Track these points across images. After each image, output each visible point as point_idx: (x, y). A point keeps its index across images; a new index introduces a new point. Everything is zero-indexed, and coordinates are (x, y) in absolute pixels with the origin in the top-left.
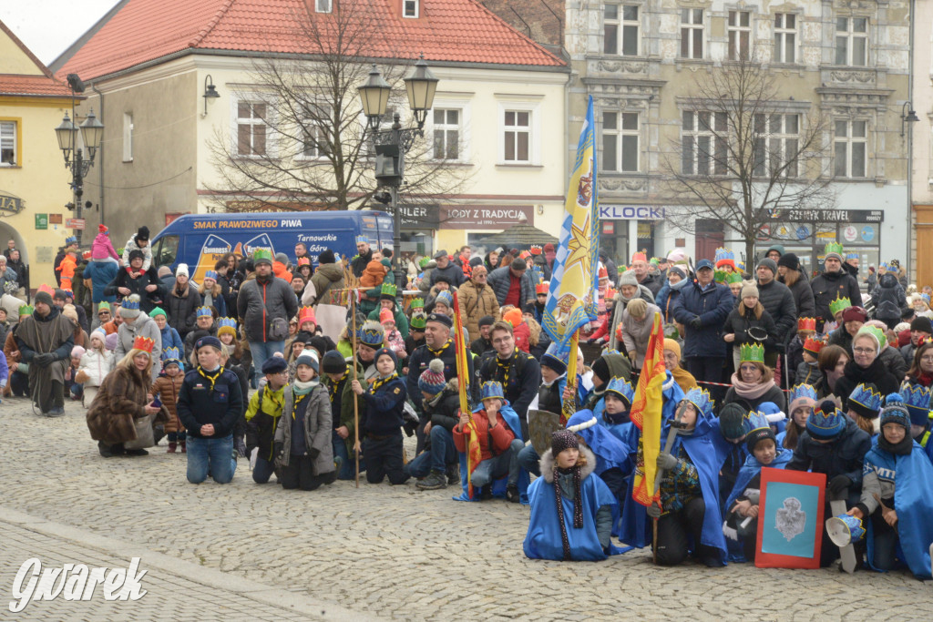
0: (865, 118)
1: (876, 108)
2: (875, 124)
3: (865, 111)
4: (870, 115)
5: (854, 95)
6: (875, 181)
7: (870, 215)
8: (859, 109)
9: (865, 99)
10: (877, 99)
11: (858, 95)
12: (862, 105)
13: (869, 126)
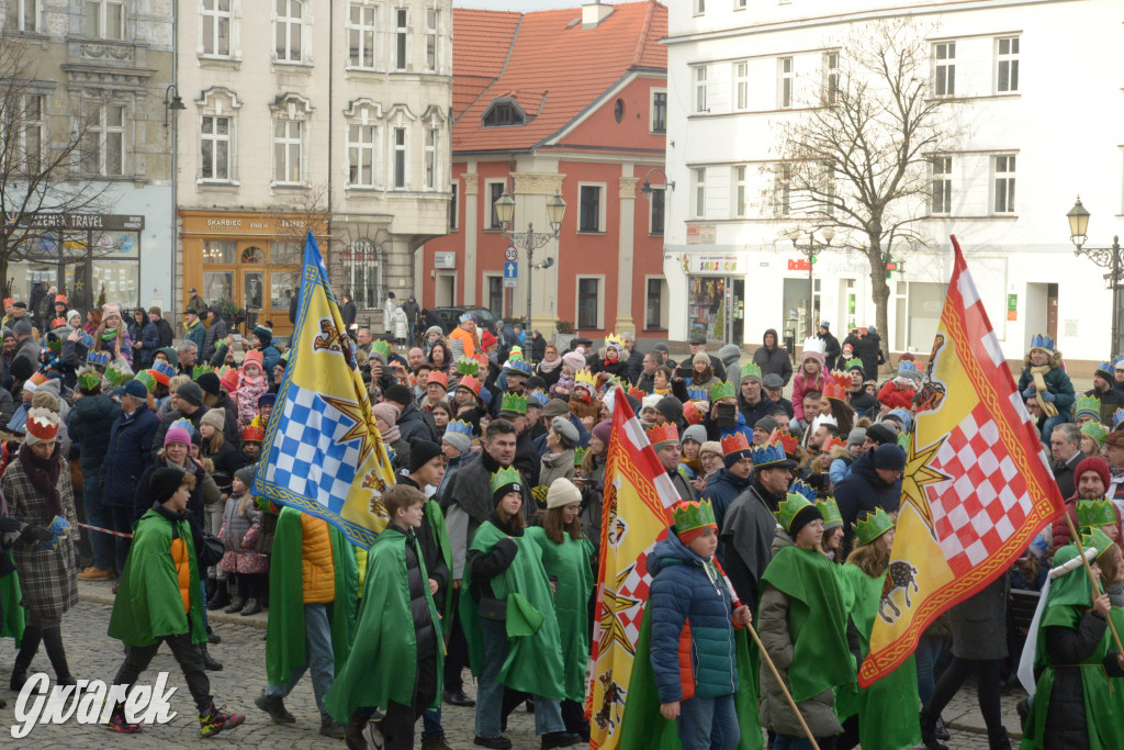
0: (123, 103)
1: (134, 92)
2: (133, 111)
3: (122, 94)
4: (127, 99)
5: (109, 74)
6: (133, 181)
7: (128, 222)
8: (115, 91)
9: (121, 80)
10: (135, 81)
11: (113, 75)
12: (118, 87)
13: (127, 114)
